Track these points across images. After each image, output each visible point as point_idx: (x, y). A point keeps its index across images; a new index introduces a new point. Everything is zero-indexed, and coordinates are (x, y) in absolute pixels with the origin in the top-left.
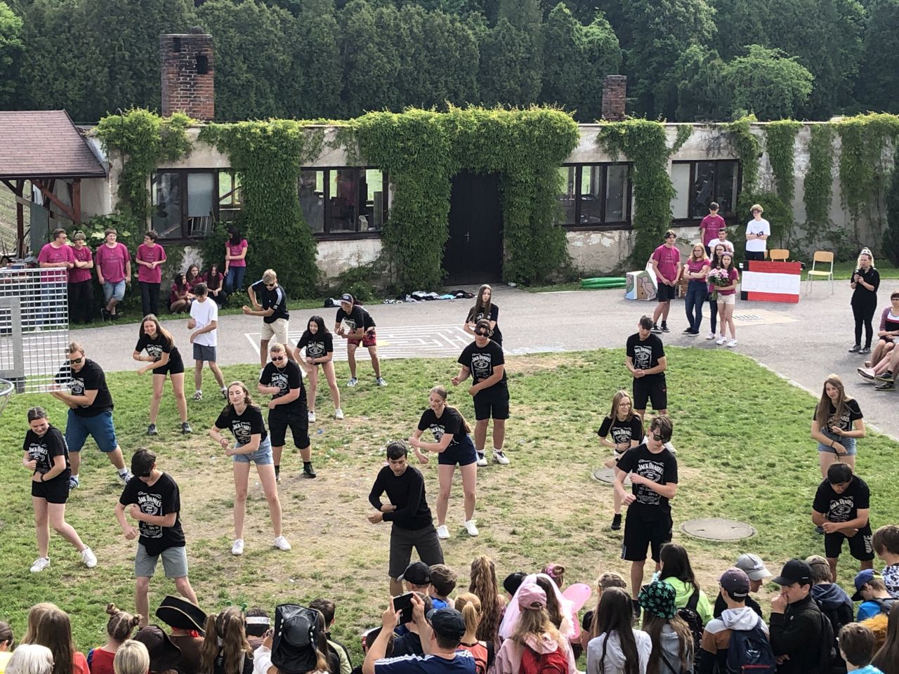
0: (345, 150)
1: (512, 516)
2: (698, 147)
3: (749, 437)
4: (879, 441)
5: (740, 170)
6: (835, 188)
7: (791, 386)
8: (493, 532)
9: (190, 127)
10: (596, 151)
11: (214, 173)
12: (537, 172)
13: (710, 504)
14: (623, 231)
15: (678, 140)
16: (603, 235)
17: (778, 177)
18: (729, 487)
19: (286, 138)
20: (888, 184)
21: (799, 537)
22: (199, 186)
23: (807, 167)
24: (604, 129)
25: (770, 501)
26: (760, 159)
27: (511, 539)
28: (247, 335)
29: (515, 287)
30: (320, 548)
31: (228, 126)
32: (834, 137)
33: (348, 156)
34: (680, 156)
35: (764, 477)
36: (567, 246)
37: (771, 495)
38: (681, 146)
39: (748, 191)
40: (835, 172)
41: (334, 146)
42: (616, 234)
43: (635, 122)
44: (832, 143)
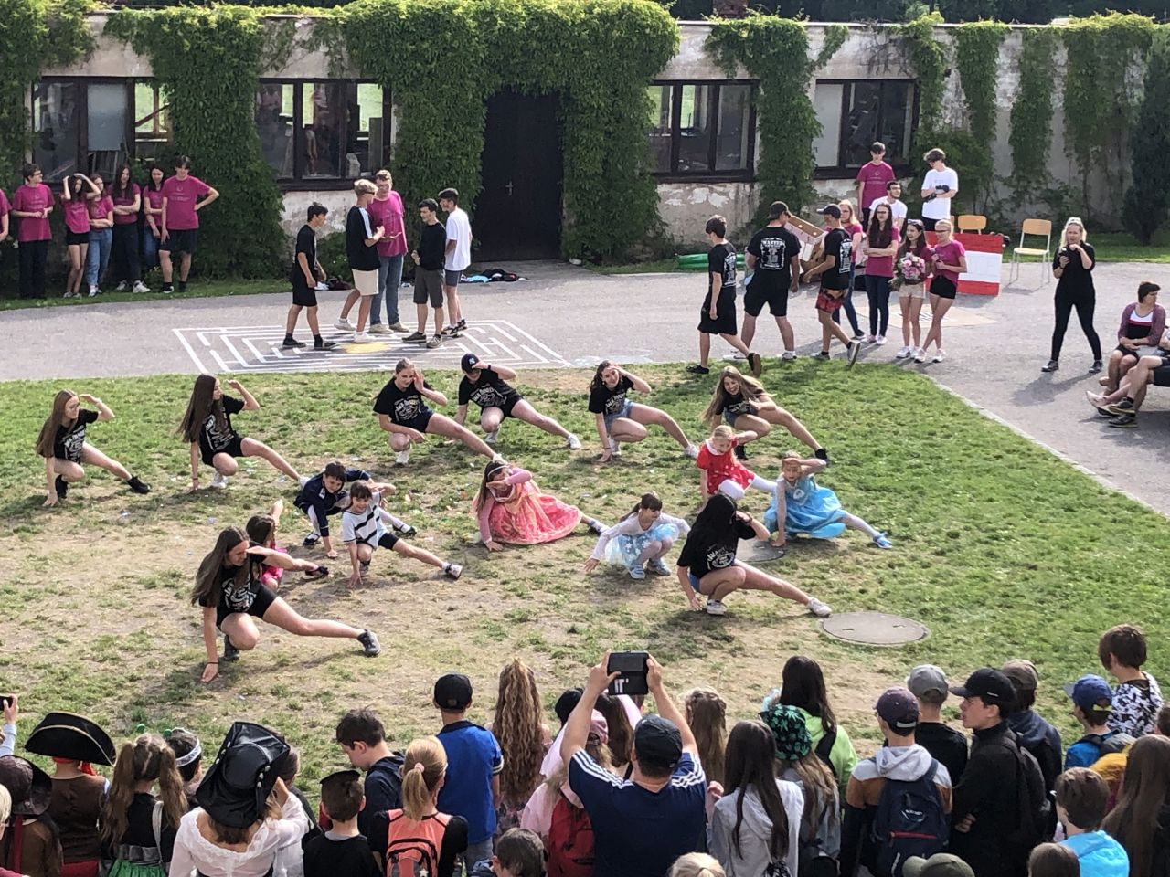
0: (327, 54)
1: (570, 606)
2: (856, 60)
3: (922, 494)
4: (1113, 501)
5: (917, 96)
6: (1057, 124)
7: (984, 418)
8: (542, 629)
9: (92, 14)
10: (703, 63)
11: (129, 83)
12: (614, 93)
13: (862, 592)
14: (742, 185)
15: (826, 48)
16: (712, 191)
17: (972, 106)
18: (891, 566)
19: (238, 33)
20: (1134, 119)
21: (991, 641)
22: (103, 103)
23: (1016, 93)
24: (716, 29)
25: (951, 588)
26: (946, 79)
27: (567, 639)
28: (176, 331)
29: (580, 265)
30: (285, 650)
31: (149, 13)
32: (1057, 48)
33: (331, 64)
34: (828, 72)
35: (941, 553)
36: (659, 205)
37: (951, 579)
38: (830, 57)
39: (928, 127)
40: (1057, 101)
41: (310, 46)
42: (731, 188)
43: (762, 20)
44: (1054, 58)
